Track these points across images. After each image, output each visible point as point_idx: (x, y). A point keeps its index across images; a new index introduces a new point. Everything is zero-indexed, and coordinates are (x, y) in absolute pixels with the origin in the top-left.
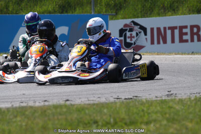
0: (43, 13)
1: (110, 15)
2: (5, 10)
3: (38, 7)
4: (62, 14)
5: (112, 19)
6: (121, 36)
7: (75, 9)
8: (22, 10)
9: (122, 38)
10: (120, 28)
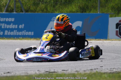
0: (70, 12)
1: (110, 14)
2: (45, 10)
3: (66, 8)
4: (82, 13)
5: (112, 17)
6: (117, 28)
7: (91, 10)
8: (56, 10)
9: (118, 30)
10: (117, 23)
